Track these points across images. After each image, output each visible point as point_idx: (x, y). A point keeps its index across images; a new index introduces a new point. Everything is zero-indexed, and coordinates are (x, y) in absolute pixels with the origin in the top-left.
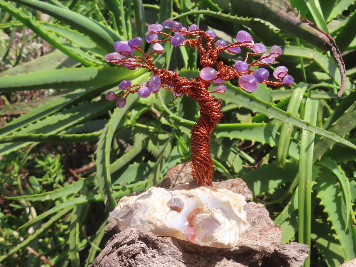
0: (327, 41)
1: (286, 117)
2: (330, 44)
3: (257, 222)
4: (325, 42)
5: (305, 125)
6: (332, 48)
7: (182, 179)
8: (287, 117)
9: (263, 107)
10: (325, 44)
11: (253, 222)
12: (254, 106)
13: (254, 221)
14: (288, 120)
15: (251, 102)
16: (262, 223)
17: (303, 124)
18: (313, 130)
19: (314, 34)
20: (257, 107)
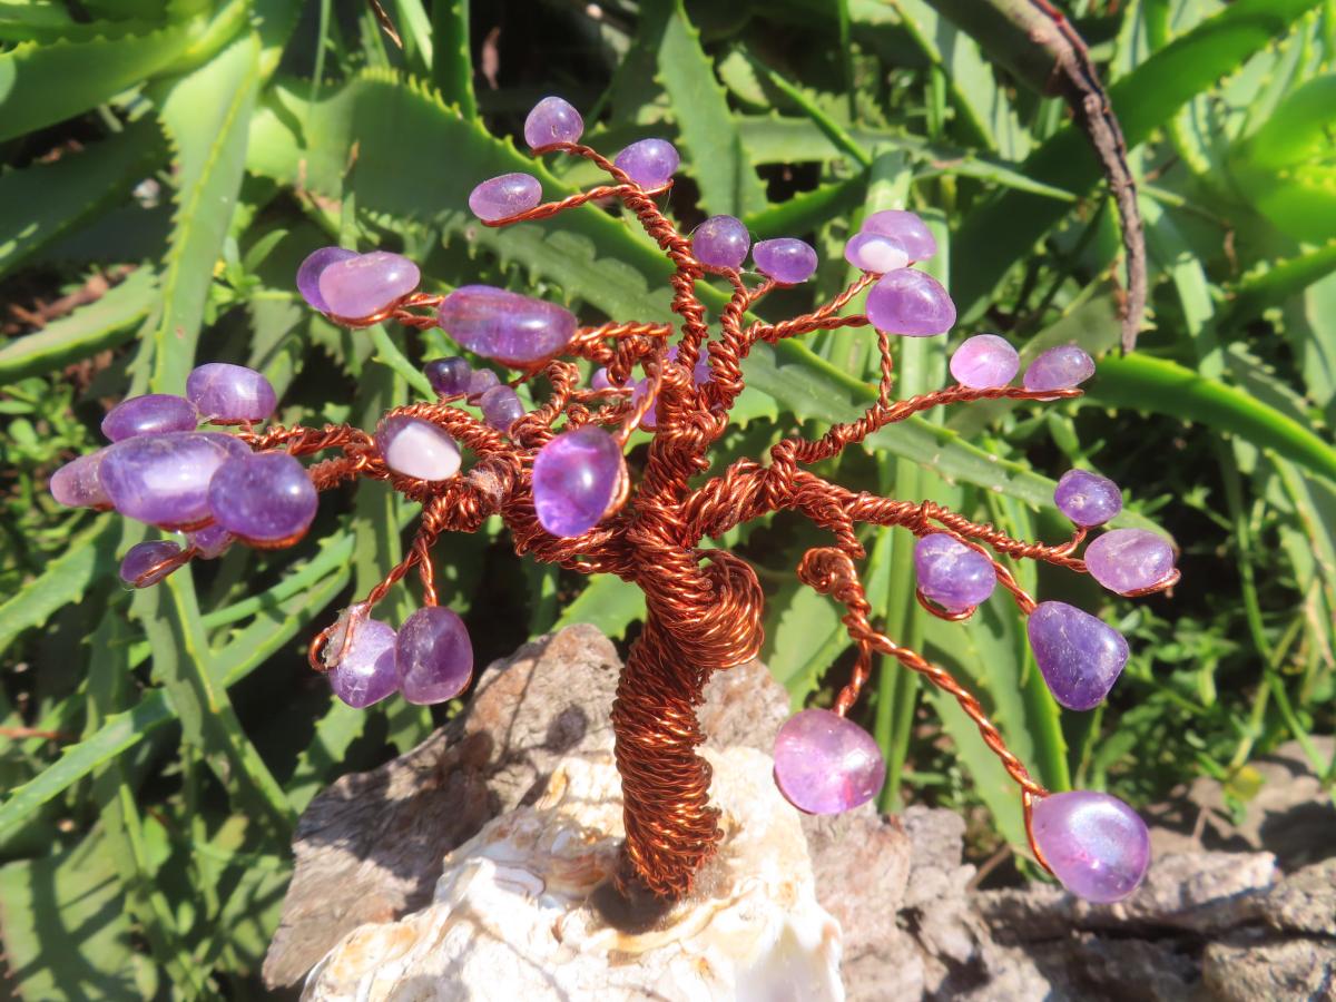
0: (1066, 63)
1: (931, 446)
2: (1076, 76)
3: (830, 833)
4: (1059, 63)
5: (1003, 476)
6: (1087, 99)
7: (537, 717)
8: (936, 447)
9: (838, 397)
10: (1056, 71)
11: (815, 833)
12: (799, 390)
13: (817, 829)
14: (940, 459)
15: (785, 369)
16: (850, 835)
17: (993, 472)
18: (1029, 493)
19: (1011, 16)
20: (811, 396)
